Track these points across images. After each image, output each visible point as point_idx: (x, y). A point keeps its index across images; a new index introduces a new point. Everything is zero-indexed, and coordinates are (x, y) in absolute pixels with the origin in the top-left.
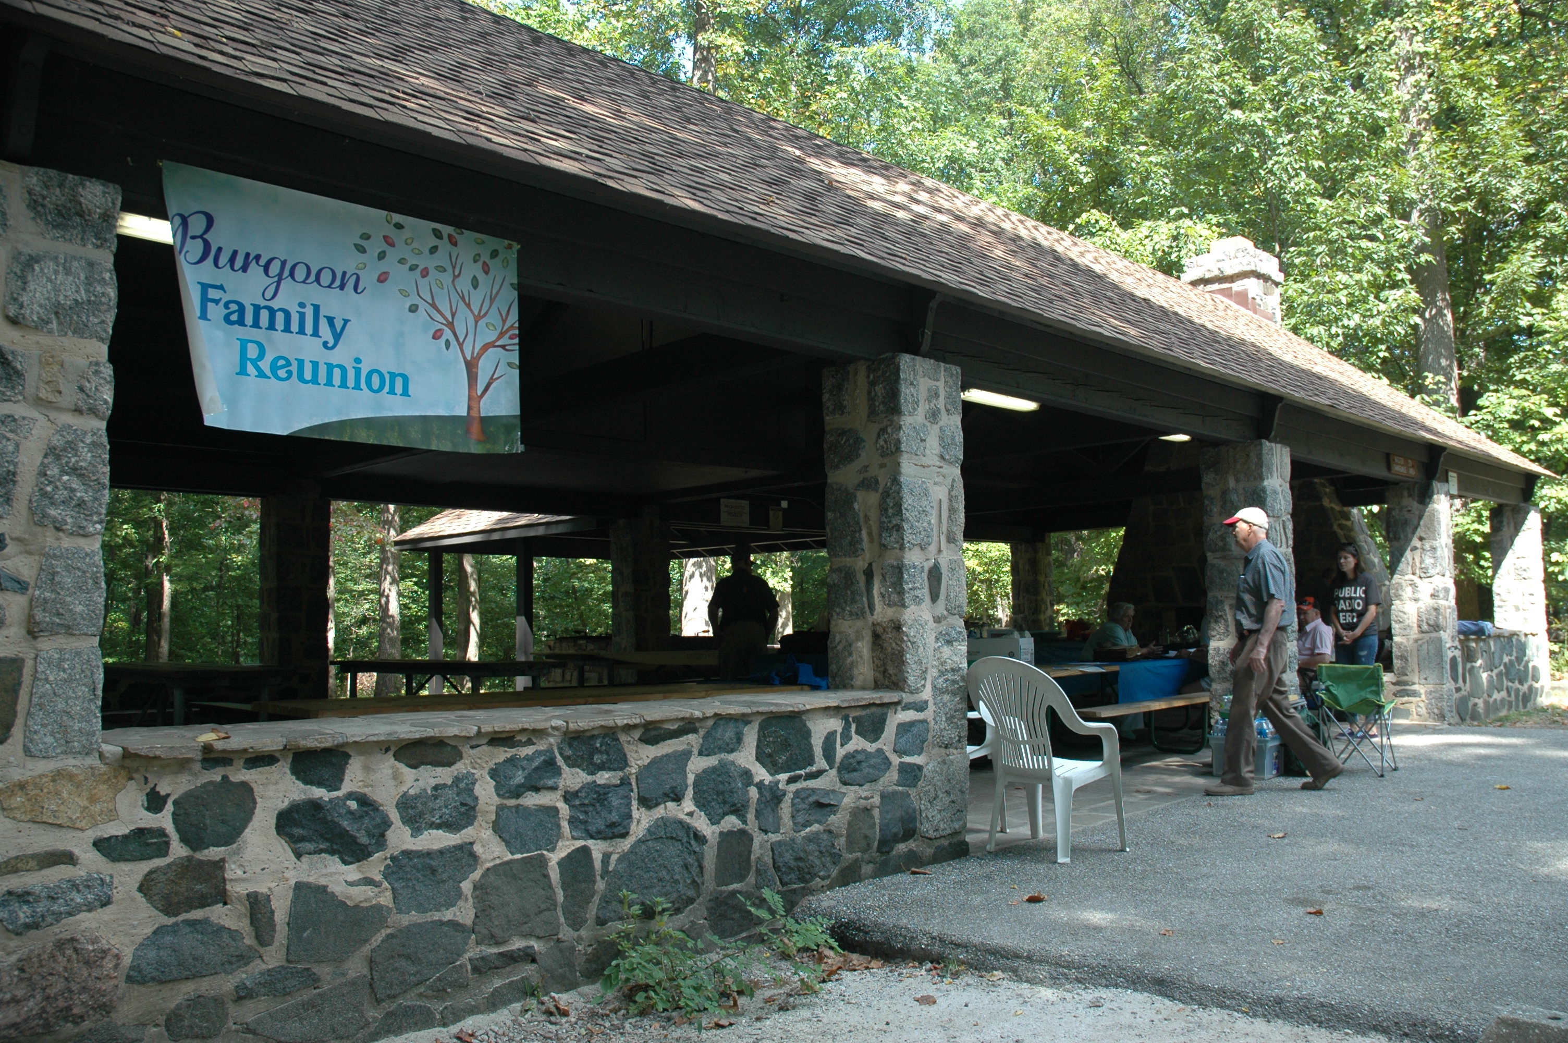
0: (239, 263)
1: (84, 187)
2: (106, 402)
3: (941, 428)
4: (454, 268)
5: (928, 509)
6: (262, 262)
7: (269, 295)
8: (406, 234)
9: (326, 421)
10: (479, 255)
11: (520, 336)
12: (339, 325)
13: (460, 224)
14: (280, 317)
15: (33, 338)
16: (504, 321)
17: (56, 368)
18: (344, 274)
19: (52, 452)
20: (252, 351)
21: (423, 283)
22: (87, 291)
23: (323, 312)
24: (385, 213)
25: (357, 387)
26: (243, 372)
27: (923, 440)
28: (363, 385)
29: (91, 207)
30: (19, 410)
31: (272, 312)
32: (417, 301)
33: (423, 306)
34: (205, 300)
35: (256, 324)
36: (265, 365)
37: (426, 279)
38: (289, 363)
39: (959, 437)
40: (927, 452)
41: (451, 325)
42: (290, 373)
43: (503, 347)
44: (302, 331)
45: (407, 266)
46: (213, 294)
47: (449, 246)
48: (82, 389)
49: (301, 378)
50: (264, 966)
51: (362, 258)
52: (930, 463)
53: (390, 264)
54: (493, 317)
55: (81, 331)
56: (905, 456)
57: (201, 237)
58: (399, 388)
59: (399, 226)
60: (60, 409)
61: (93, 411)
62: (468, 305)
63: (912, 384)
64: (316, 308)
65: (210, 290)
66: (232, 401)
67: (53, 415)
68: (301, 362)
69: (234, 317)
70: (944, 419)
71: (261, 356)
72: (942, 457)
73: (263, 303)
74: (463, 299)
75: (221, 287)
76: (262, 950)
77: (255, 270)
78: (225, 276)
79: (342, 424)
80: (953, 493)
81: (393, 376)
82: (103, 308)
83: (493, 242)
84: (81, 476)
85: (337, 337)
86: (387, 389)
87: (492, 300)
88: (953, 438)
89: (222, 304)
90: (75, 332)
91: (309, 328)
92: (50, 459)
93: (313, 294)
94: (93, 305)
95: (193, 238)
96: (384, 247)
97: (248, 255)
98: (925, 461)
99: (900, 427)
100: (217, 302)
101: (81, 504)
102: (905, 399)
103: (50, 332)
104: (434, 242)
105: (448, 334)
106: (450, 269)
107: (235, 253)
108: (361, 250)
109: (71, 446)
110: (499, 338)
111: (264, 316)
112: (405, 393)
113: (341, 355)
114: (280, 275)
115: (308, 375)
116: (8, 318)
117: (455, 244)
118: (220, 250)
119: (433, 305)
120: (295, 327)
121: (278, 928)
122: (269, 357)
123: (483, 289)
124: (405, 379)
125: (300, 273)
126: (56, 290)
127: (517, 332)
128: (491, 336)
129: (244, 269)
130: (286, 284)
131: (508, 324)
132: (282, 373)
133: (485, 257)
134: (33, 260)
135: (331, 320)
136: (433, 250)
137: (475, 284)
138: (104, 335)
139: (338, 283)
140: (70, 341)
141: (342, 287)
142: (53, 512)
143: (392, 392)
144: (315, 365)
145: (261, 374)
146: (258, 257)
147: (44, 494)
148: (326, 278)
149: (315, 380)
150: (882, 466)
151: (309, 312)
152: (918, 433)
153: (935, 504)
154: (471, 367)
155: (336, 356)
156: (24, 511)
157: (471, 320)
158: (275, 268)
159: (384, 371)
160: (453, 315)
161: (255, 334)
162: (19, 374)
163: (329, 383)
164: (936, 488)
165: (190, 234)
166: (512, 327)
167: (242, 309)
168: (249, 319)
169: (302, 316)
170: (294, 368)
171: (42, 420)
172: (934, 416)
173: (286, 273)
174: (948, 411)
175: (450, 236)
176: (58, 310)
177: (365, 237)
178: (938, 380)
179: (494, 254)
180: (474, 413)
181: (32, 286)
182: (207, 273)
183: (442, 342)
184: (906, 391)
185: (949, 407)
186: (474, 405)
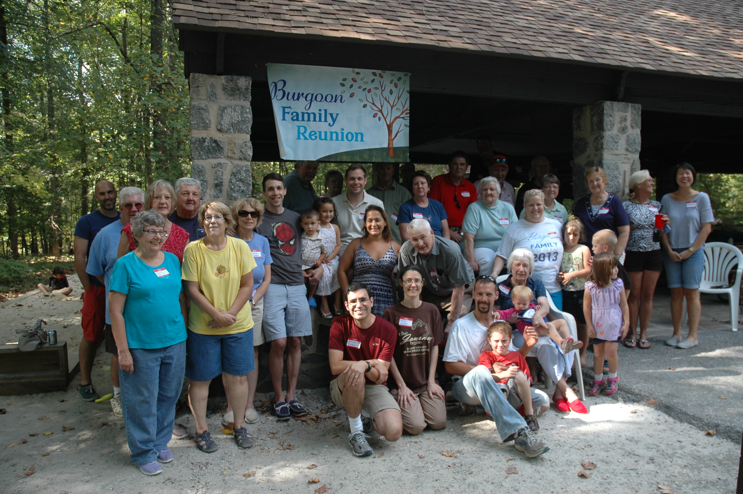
0: (296, 97)
1: (239, 80)
2: (249, 155)
3: (628, 136)
4: (382, 87)
5: (618, 175)
6: (304, 96)
7: (307, 108)
8: (361, 76)
9: (331, 154)
10: (393, 80)
11: (410, 113)
12: (334, 116)
13: (384, 68)
14: (312, 116)
15: (226, 135)
16: (404, 107)
17: (233, 145)
18: (336, 96)
19: (234, 174)
20: (302, 130)
21: (369, 95)
22: (241, 117)
23: (328, 112)
24: (352, 69)
25: (342, 140)
26: (299, 138)
27: (616, 142)
28: (345, 138)
29: (242, 86)
30: (223, 161)
31: (309, 114)
32: (366, 103)
33: (369, 105)
34: (284, 113)
35: (303, 120)
36: (307, 135)
37: (370, 93)
38: (316, 133)
39: (639, 139)
40: (619, 148)
41: (381, 111)
42: (316, 137)
43: (403, 118)
44: (320, 120)
45: (362, 89)
46: (287, 110)
47: (380, 78)
48: (241, 152)
49: (320, 138)
50: (309, 353)
51: (343, 88)
52: (620, 153)
53: (355, 90)
54: (399, 106)
55: (240, 131)
56: (606, 150)
57: (282, 89)
58: (359, 139)
59: (358, 73)
60: (235, 159)
61: (245, 159)
62: (388, 102)
63: (611, 115)
64: (326, 111)
65: (286, 109)
66: (295, 150)
67: (233, 161)
68: (320, 133)
69: (295, 118)
70: (630, 131)
71: (305, 131)
72: (627, 150)
73: (305, 111)
74: (386, 99)
75: (290, 107)
76: (308, 347)
77: (302, 99)
78: (292, 103)
79: (337, 154)
80: (634, 167)
81: (357, 134)
82: (247, 122)
83: (399, 74)
84: (242, 182)
85: (334, 121)
86: (354, 139)
87: (399, 98)
88: (634, 140)
89: (290, 113)
90: (238, 132)
91: (323, 119)
92: (233, 176)
93: (324, 105)
94: (244, 122)
95: (279, 90)
96: (352, 83)
97: (299, 94)
98: (617, 152)
99: (603, 137)
100: (288, 113)
101: (243, 191)
102: (607, 123)
103: (231, 133)
104: (373, 77)
105: (380, 115)
106: (380, 88)
107: (294, 94)
108: (343, 85)
109: (239, 172)
110: (401, 114)
111: (306, 116)
112: (362, 140)
113: (336, 128)
114: (311, 100)
115: (323, 137)
116: (218, 129)
117: (382, 77)
118: (289, 93)
119: (373, 104)
120: (317, 119)
121: (313, 340)
122: (308, 131)
123: (395, 94)
124: (362, 135)
125: (319, 98)
126: (232, 118)
127: (409, 111)
128: (398, 114)
129: (298, 99)
130: (314, 103)
131: (405, 108)
132: (313, 137)
133: (396, 81)
134: (225, 108)
135: (331, 115)
136: (373, 81)
137: (391, 92)
138: (248, 131)
139: (334, 100)
140: (237, 135)
141: (335, 101)
142: (234, 195)
143: (356, 140)
144: (326, 133)
145: (306, 138)
146: (303, 94)
147: (231, 189)
148: (329, 98)
149: (326, 139)
150: (596, 155)
151: (323, 113)
152: (613, 139)
153: (622, 173)
154: (390, 127)
155: (333, 129)
156: (226, 195)
157: (390, 108)
158: (309, 98)
159: (353, 132)
160: (382, 107)
161: (303, 123)
162: (222, 148)
163: (331, 139)
164: (623, 165)
165: (278, 89)
166: (407, 110)
167: (297, 114)
168: (300, 118)
169: (320, 114)
170: (318, 135)
171: (230, 163)
172: (623, 130)
173: (314, 98)
174: (632, 127)
175: (380, 74)
176: (232, 125)
177: (345, 80)
178: (626, 112)
179: (399, 79)
180: (391, 146)
181: (224, 118)
182: (285, 103)
183: (377, 118)
184: (607, 119)
185: (633, 125)
186: (391, 142)
